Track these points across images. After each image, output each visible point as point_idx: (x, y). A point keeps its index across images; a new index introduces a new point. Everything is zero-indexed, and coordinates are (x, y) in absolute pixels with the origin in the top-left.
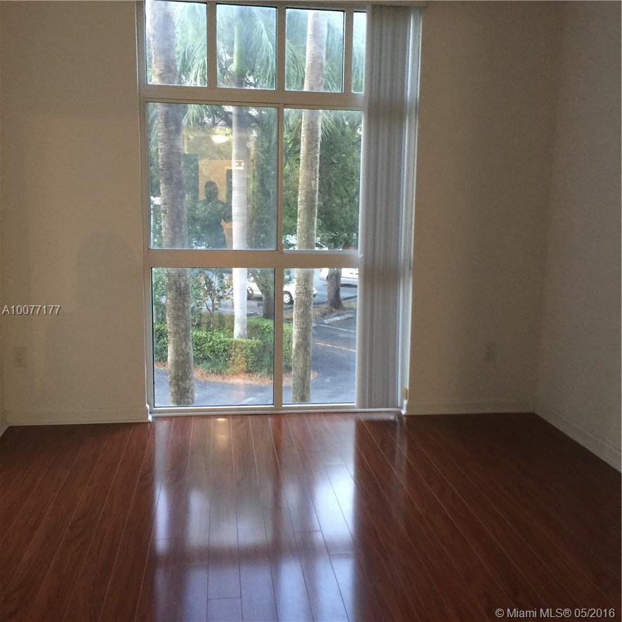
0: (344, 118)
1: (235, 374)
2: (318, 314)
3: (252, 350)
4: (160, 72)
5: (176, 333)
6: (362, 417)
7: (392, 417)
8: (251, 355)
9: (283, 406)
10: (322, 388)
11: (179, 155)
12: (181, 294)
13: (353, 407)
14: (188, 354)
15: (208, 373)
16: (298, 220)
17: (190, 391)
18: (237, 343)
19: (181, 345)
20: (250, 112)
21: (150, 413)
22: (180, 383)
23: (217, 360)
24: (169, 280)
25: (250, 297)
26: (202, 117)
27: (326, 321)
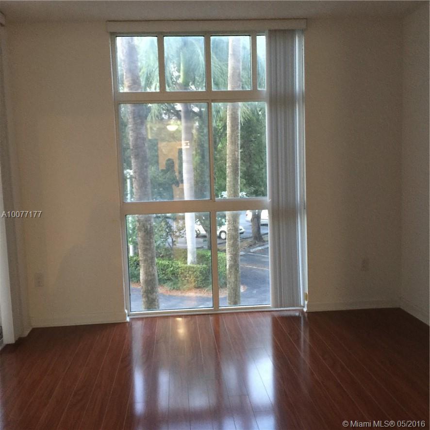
0: (258, 109)
1: (190, 289)
2: (246, 245)
3: (201, 272)
4: (129, 85)
5: (145, 260)
6: (276, 314)
7: (297, 314)
8: (200, 276)
9: (220, 308)
10: (252, 297)
11: (144, 139)
12: (148, 233)
13: (269, 307)
14: (154, 275)
15: (171, 289)
16: (227, 179)
17: (156, 300)
18: (190, 267)
19: (149, 269)
20: (193, 110)
21: (128, 316)
22: (149, 295)
23: (177, 280)
24: (140, 224)
25: (198, 236)
26: (161, 115)
27: (252, 251)
